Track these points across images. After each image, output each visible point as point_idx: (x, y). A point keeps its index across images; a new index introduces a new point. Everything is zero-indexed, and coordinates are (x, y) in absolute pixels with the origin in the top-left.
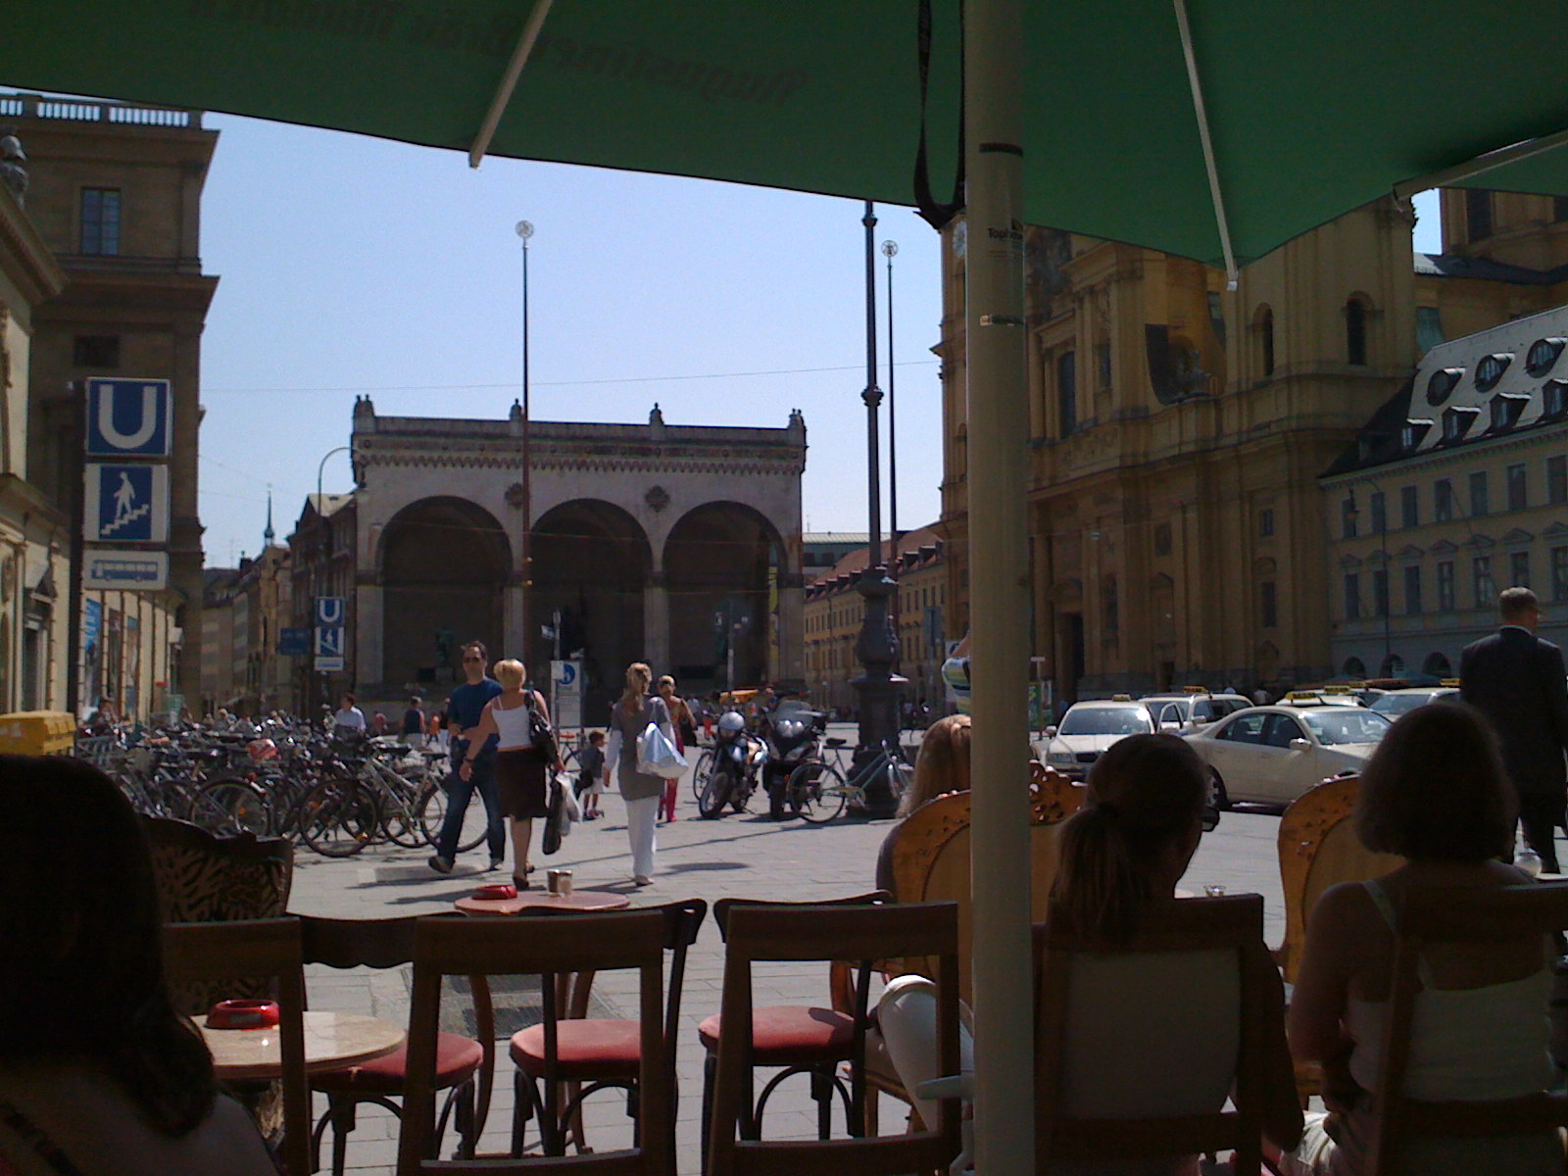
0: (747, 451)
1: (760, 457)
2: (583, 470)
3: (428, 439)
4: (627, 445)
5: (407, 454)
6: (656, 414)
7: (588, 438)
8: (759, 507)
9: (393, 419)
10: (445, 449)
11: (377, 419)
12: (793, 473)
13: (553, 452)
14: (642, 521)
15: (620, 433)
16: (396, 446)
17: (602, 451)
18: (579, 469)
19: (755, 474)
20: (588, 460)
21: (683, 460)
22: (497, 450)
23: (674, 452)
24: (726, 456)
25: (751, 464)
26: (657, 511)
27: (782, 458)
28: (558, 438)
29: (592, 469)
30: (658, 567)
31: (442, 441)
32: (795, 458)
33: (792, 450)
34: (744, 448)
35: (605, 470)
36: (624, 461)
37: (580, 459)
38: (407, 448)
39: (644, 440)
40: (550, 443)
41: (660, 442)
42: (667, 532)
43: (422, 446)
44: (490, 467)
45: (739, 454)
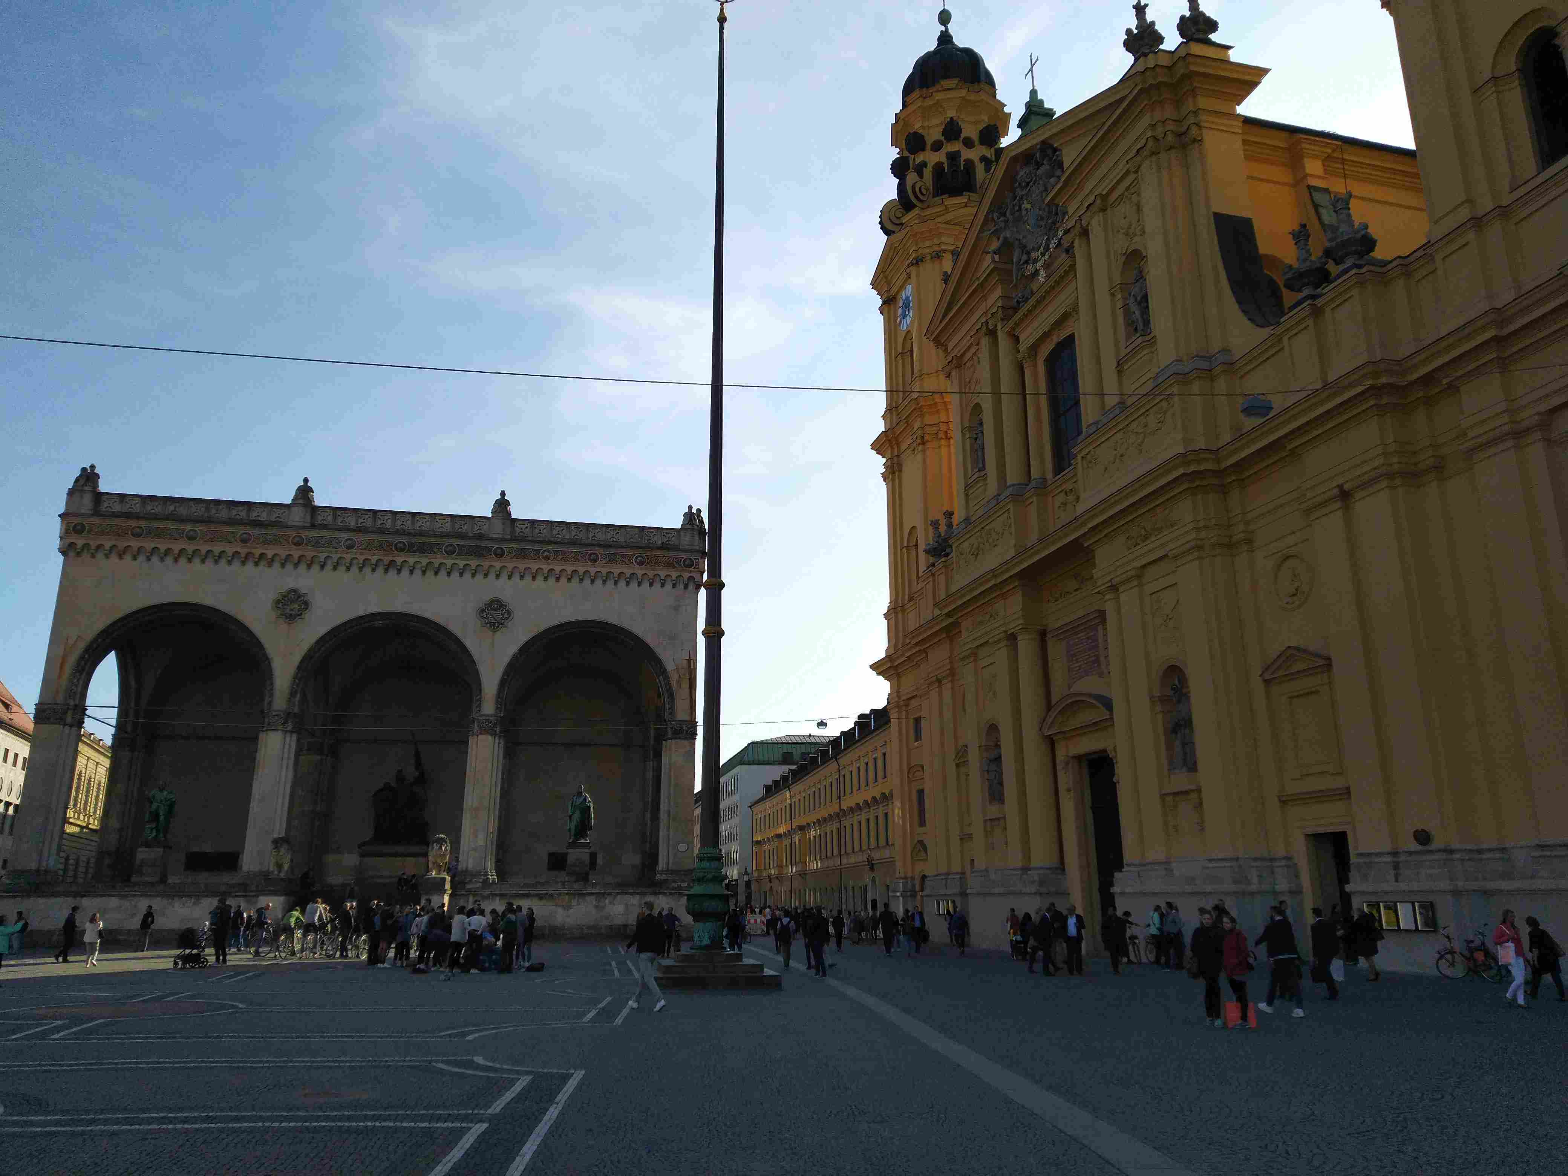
0: (623, 556)
1: (641, 563)
2: (392, 573)
3: (169, 525)
4: (455, 542)
5: (135, 544)
6: (502, 504)
7: (403, 533)
8: (638, 629)
9: (122, 496)
10: (191, 538)
11: (99, 497)
12: (686, 587)
13: (350, 547)
14: (468, 643)
15: (448, 527)
16: (120, 533)
17: (422, 549)
18: (386, 570)
19: (633, 585)
20: (399, 560)
21: (534, 566)
22: (267, 542)
23: (522, 554)
24: (595, 561)
25: (628, 572)
26: (495, 631)
27: (669, 565)
28: (359, 530)
29: (405, 572)
30: (488, 707)
31: (189, 527)
32: (691, 566)
33: (685, 556)
34: (620, 551)
35: (424, 572)
36: (449, 562)
37: (387, 559)
38: (137, 535)
39: (480, 537)
40: (345, 535)
41: (503, 540)
42: (507, 660)
43: (159, 534)
44: (256, 564)
45: (612, 560)
